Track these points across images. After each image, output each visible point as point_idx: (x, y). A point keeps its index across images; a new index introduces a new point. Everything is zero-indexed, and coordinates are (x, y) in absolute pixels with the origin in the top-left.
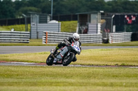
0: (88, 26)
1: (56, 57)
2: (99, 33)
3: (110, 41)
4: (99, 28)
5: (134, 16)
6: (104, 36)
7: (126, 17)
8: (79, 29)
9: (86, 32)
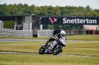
0: (22, 24)
1: (47, 48)
2: (30, 30)
3: (38, 36)
4: (31, 26)
5: (56, 18)
6: (34, 32)
7: (50, 18)
8: (17, 26)
9: (21, 29)
